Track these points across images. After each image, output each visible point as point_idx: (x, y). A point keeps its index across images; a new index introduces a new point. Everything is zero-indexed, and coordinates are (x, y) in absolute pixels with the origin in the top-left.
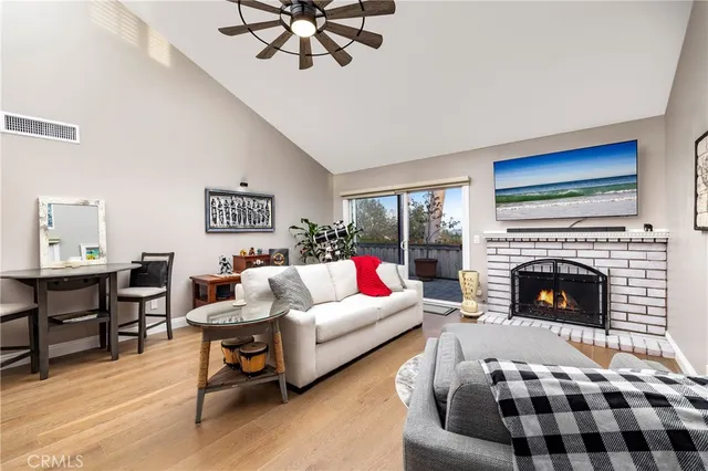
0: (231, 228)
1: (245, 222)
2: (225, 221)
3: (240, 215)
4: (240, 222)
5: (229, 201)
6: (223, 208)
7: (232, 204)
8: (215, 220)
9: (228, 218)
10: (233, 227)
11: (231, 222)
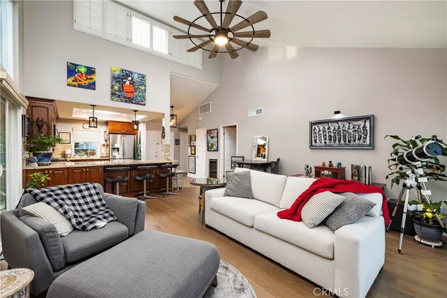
0: (327, 146)
1: (339, 141)
2: (323, 141)
3: (335, 136)
4: (335, 141)
5: (326, 127)
6: (321, 132)
7: (329, 128)
8: (316, 141)
9: (325, 139)
10: (329, 145)
11: (328, 141)
